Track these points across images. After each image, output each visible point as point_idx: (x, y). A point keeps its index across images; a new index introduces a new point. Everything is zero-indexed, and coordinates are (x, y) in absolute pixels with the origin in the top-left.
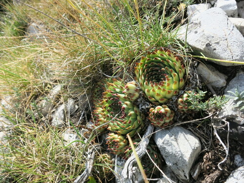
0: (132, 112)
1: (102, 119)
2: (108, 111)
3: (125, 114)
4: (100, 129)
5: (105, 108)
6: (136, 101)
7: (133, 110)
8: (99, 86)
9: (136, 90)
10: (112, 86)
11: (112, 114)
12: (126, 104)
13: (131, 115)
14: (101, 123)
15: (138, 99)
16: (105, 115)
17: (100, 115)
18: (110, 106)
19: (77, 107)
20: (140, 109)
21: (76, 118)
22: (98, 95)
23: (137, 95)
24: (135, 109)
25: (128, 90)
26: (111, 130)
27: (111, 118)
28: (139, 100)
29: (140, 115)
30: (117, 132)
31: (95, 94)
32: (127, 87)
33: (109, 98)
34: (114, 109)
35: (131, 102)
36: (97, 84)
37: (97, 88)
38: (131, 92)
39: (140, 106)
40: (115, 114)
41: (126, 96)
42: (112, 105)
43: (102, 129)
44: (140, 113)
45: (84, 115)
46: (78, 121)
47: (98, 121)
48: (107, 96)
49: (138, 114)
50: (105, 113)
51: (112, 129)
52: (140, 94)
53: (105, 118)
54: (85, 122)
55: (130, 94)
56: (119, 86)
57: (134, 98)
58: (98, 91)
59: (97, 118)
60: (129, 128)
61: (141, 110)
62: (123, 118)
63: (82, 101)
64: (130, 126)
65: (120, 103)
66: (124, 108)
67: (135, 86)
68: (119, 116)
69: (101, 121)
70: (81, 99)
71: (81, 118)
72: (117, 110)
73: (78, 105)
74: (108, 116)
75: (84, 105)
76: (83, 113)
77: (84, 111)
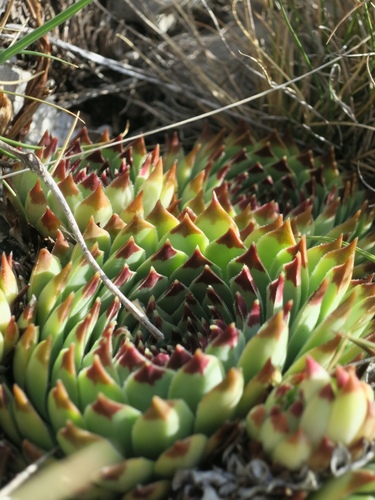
0: (172, 421)
1: (105, 212)
2: (164, 253)
3: (158, 375)
4: (37, 196)
5: (184, 229)
6: (251, 448)
7: (189, 429)
8: (318, 174)
9: (323, 449)
10: (338, 278)
11: (143, 276)
12: (226, 384)
13: (153, 414)
14: (78, 200)
15: (268, 458)
16: (134, 227)
17: (127, 194)
18: (195, 261)
19: (164, 24)
20: (200, 477)
21: (95, 22)
22: (255, 170)
23: (294, 454)
24: (197, 443)
25: (327, 393)
26: (37, 272)
27: (116, 274)
28: (257, 467)
29: (153, 478)
30: (26, 320)
31: (264, 153)
32: (345, 387)
33: (250, 258)
34: (177, 289)
35: (242, 411)
36: (327, 161)
37: (305, 162)
38: (315, 412)
39: (216, 475)
40: (143, 301)
41: (278, 378)
42: (208, 278)
43: (35, 212)
44: (169, 477)
45: (115, 76)
46: (73, 37)
47: (89, 184)
48: (260, 239)
49: (164, 462)
50: (149, 230)
51: (46, 279)
52: (296, 476)
53: (111, 226)
54: (71, 88)
55: (299, 409)
56: (339, 325)
57: (269, 435)
58: (281, 167)
59: (105, 171)
60: (62, 404)
61: (189, 480)
62: (129, 361)
63: (202, 58)
64: (74, 411)
65: (227, 337)
66: (196, 367)
67: (350, 436)
68: (133, 324)
69: (93, 202)
70: (216, 47)
71: (96, 58)
72: (168, 309)
73: (175, 31)
74: (126, 252)
75: (181, 74)
76: (126, 68)
77: (136, 74)
